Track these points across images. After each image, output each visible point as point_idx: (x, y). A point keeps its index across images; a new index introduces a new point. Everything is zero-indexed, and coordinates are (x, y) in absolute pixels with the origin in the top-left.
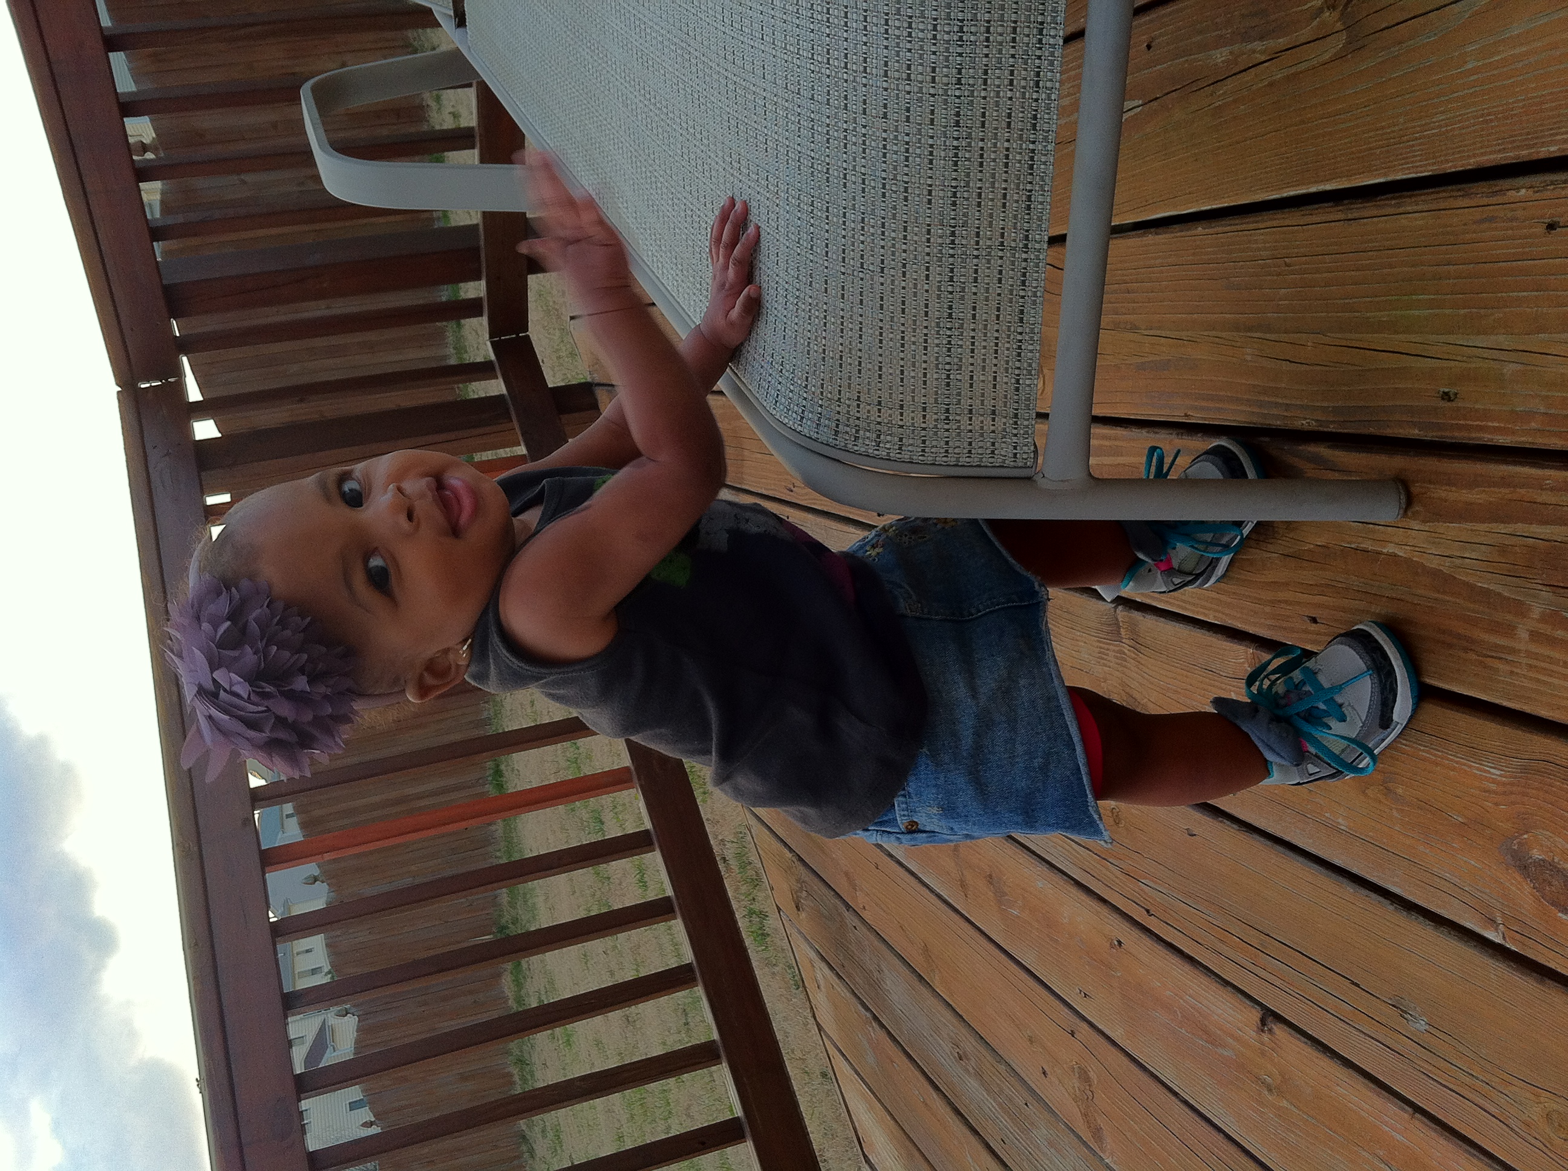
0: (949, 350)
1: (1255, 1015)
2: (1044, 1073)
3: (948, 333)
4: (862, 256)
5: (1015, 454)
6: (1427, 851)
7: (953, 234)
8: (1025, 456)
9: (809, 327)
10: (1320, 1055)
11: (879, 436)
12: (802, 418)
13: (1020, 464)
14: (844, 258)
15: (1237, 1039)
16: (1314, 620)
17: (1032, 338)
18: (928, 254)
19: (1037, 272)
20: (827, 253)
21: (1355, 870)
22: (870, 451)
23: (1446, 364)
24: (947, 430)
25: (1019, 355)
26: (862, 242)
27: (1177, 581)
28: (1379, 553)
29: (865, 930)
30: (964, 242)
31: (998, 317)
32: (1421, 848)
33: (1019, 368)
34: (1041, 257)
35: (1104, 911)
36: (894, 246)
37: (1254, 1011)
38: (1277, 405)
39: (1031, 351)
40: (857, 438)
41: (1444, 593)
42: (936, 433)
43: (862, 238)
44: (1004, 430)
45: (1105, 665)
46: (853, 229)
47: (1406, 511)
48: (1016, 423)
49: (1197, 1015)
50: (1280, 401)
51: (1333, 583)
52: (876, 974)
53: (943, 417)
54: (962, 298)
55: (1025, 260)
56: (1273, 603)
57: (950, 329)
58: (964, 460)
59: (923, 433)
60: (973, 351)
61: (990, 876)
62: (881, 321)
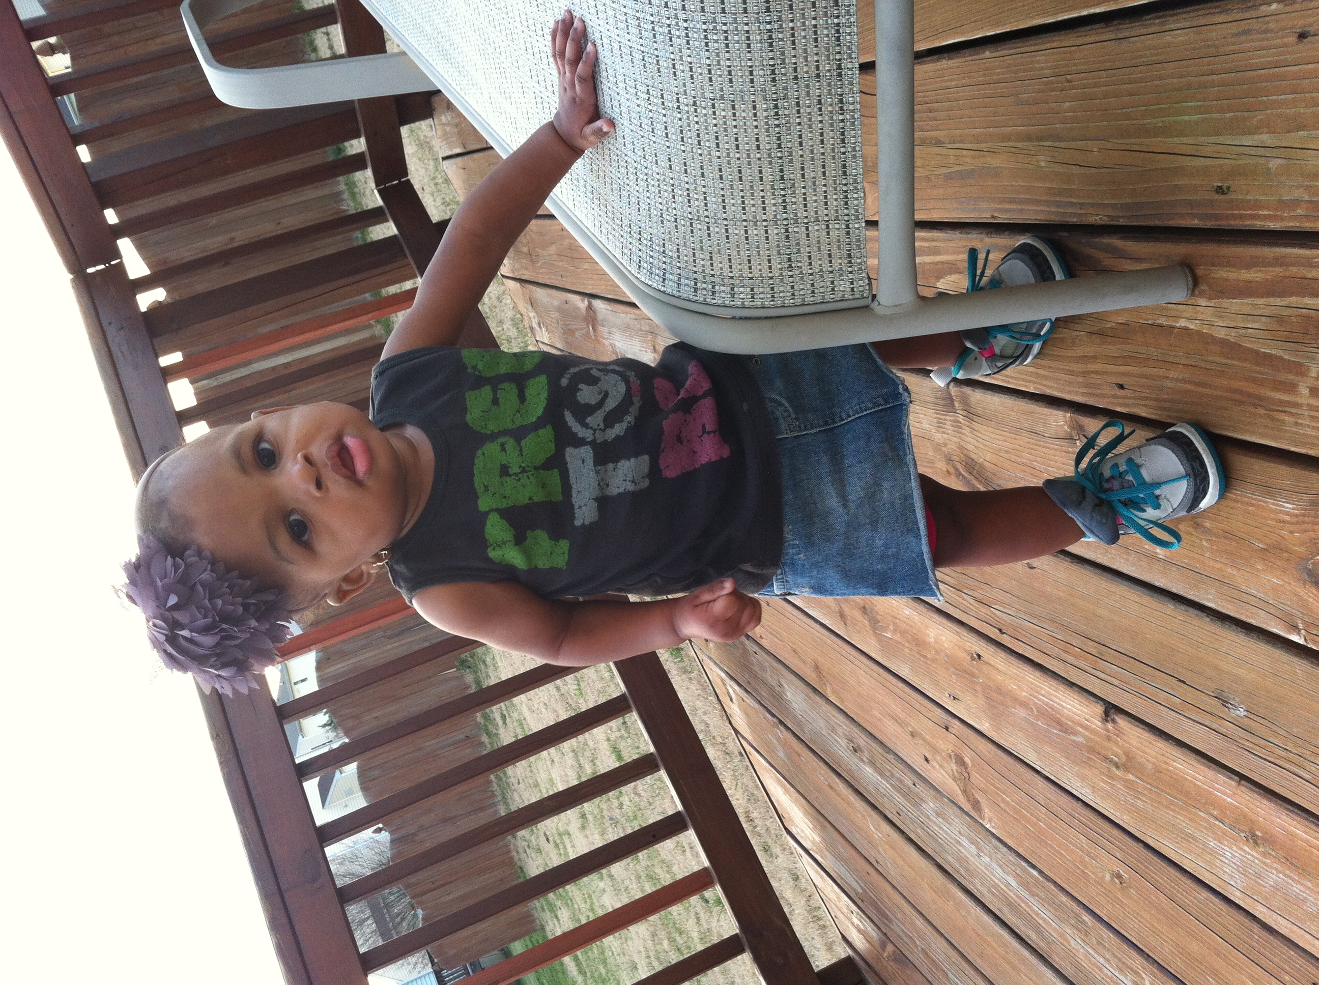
0: (785, 207)
1: (1099, 709)
2: (927, 760)
3: (782, 193)
4: (698, 135)
5: (852, 289)
6: (1235, 573)
7: (776, 106)
8: (861, 289)
9: (660, 200)
10: (1156, 738)
11: (732, 289)
12: (664, 279)
13: (858, 296)
14: (682, 138)
15: (1086, 728)
16: (1121, 387)
17: (856, 188)
18: (756, 127)
19: (854, 130)
20: (667, 134)
21: (1174, 590)
22: (727, 302)
23: (1218, 162)
24: (791, 276)
25: (846, 203)
26: (697, 123)
27: (999, 364)
28: (1173, 327)
29: (763, 654)
30: (786, 112)
31: (824, 174)
32: (1229, 570)
33: (847, 215)
34: (856, 116)
35: (964, 632)
36: (725, 123)
37: (1098, 706)
38: (1072, 204)
39: (856, 199)
40: (714, 293)
41: (1233, 359)
42: (782, 280)
43: (696, 119)
44: (841, 269)
45: (944, 433)
46: (688, 112)
47: (1193, 291)
48: (850, 262)
49: (1049, 710)
50: (1074, 201)
51: (1134, 355)
52: (777, 688)
53: (786, 266)
54: (791, 161)
55: (842, 121)
56: (1085, 374)
57: (783, 189)
58: (809, 299)
59: (771, 281)
60: (805, 206)
61: (864, 608)
62: (722, 189)
